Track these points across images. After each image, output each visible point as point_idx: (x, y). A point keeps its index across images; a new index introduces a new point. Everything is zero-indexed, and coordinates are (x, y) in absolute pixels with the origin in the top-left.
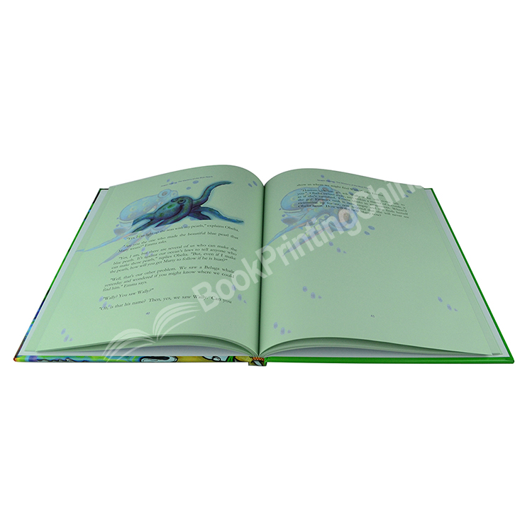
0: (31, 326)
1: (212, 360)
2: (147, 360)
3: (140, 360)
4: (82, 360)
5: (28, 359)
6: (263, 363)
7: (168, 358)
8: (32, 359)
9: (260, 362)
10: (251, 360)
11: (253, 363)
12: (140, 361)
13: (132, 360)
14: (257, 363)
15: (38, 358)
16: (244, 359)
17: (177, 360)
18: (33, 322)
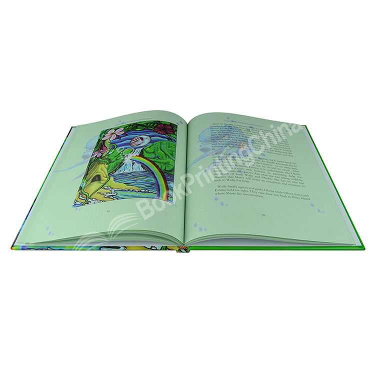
0: (23, 224)
1: (151, 249)
2: (105, 249)
3: (100, 248)
4: (59, 249)
5: (21, 248)
6: (187, 250)
7: (120, 247)
8: (24, 248)
9: (185, 250)
10: (178, 249)
11: (180, 251)
12: (100, 250)
13: (95, 249)
14: (183, 250)
15: (28, 247)
16: (173, 248)
17: (126, 248)
18: (25, 221)
